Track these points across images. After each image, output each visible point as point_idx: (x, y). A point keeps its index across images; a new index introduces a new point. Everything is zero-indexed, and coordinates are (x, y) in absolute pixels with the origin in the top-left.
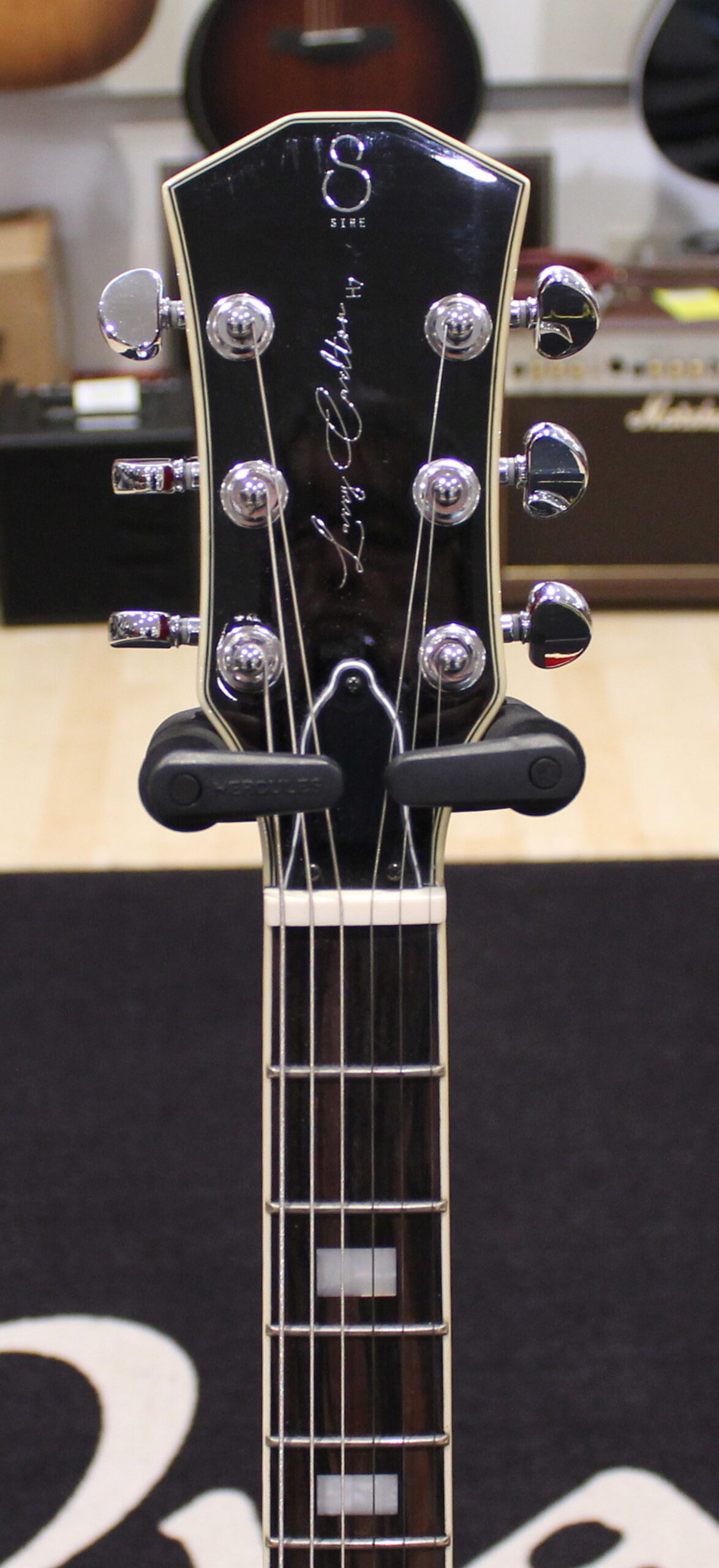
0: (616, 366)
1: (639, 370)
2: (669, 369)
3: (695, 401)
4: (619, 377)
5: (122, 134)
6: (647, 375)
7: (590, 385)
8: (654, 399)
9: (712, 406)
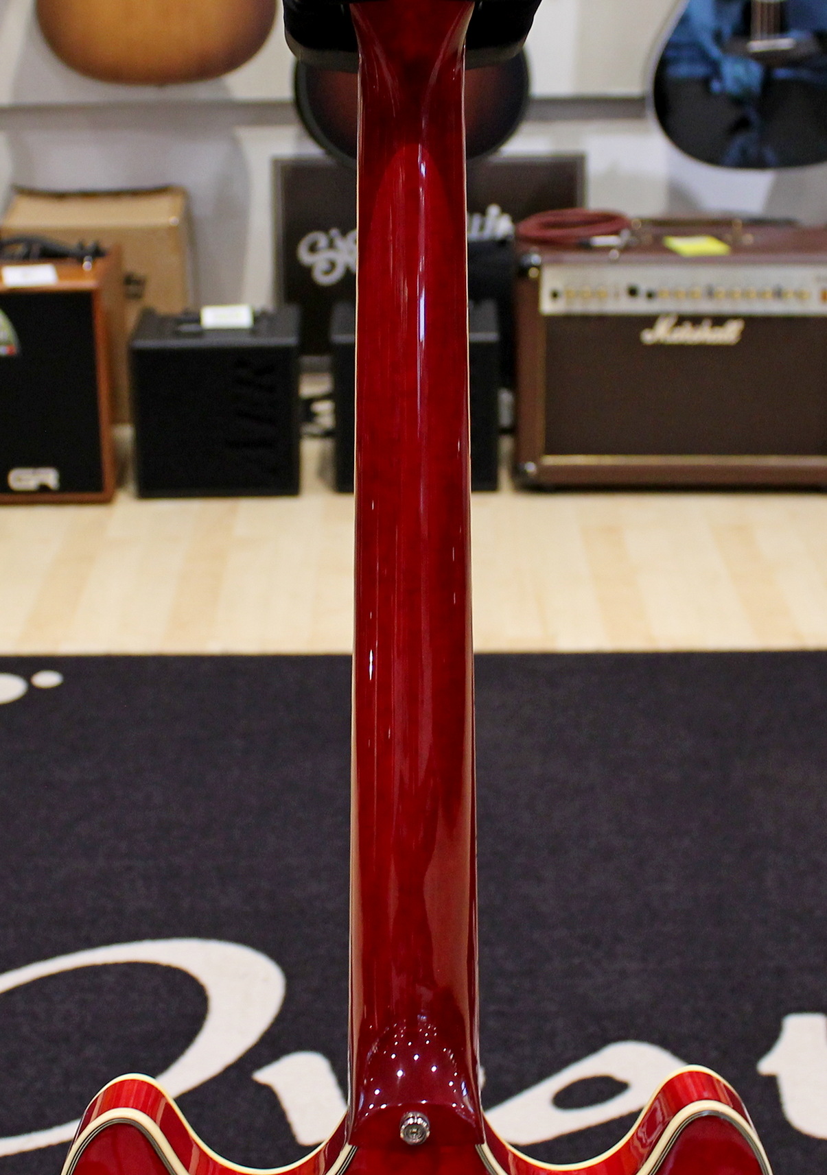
0: (633, 292)
1: (650, 295)
2: (674, 294)
3: (696, 320)
4: (634, 301)
5: (242, 133)
6: (656, 299)
7: (612, 306)
8: (662, 319)
9: (708, 323)
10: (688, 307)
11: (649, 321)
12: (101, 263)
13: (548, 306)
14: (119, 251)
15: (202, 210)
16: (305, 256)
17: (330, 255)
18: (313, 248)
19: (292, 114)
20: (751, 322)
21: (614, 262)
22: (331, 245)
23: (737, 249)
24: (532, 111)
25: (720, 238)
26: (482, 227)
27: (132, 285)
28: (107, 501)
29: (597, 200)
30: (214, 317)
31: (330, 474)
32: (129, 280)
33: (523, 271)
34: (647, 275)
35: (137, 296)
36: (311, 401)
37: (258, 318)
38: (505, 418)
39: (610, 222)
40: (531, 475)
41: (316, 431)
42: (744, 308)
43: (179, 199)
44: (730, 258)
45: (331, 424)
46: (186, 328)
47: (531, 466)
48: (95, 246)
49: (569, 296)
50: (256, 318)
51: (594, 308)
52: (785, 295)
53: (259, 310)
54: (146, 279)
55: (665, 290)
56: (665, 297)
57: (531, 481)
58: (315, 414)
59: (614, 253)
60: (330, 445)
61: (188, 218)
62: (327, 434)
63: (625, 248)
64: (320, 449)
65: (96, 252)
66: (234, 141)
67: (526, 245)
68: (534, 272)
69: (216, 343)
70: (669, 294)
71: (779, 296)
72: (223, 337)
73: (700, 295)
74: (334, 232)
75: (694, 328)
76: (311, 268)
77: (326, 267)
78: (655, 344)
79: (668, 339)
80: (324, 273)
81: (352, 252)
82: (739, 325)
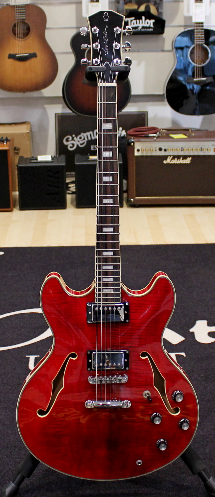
0: (160, 149)
1: (165, 150)
2: (172, 150)
3: (178, 157)
4: (161, 152)
5: (47, 106)
6: (167, 151)
7: (154, 154)
8: (169, 157)
9: (182, 158)
10: (176, 154)
11: (165, 157)
12: (8, 143)
13: (136, 154)
14: (13, 139)
15: (35, 129)
16: (65, 143)
17: (73, 142)
18: (67, 140)
19: (62, 100)
20: (193, 157)
21: (155, 141)
22: (73, 139)
23: (189, 137)
24: (132, 99)
25: (185, 135)
27: (16, 150)
28: (11, 211)
29: (151, 124)
30: (41, 158)
31: (75, 203)
32: (15, 149)
33: (129, 144)
34: (164, 145)
35: (17, 153)
36: (68, 184)
38: (125, 188)
39: (154, 130)
40: (132, 202)
41: (70, 192)
42: (192, 154)
43: (29, 126)
44: (188, 140)
45: (74, 190)
46: (33, 161)
47: (132, 200)
48: (7, 138)
49: (142, 151)
50: (52, 159)
51: (149, 154)
52: (203, 150)
53: (53, 156)
54: (20, 148)
55: (169, 149)
56: (169, 151)
57: (133, 204)
58: (70, 187)
59: (155, 138)
60: (74, 196)
61: (31, 131)
62: (73, 193)
63: (158, 137)
64: (72, 197)
65: (7, 140)
66: (44, 108)
67: (130, 137)
68: (132, 144)
69: (42, 165)
70: (170, 150)
71: (201, 150)
72: (44, 163)
73: (179, 150)
74: (74, 136)
75: (177, 159)
76: (67, 146)
77: (71, 145)
78: (167, 164)
79: (170, 163)
80: (71, 147)
81: (79, 141)
82: (191, 158)
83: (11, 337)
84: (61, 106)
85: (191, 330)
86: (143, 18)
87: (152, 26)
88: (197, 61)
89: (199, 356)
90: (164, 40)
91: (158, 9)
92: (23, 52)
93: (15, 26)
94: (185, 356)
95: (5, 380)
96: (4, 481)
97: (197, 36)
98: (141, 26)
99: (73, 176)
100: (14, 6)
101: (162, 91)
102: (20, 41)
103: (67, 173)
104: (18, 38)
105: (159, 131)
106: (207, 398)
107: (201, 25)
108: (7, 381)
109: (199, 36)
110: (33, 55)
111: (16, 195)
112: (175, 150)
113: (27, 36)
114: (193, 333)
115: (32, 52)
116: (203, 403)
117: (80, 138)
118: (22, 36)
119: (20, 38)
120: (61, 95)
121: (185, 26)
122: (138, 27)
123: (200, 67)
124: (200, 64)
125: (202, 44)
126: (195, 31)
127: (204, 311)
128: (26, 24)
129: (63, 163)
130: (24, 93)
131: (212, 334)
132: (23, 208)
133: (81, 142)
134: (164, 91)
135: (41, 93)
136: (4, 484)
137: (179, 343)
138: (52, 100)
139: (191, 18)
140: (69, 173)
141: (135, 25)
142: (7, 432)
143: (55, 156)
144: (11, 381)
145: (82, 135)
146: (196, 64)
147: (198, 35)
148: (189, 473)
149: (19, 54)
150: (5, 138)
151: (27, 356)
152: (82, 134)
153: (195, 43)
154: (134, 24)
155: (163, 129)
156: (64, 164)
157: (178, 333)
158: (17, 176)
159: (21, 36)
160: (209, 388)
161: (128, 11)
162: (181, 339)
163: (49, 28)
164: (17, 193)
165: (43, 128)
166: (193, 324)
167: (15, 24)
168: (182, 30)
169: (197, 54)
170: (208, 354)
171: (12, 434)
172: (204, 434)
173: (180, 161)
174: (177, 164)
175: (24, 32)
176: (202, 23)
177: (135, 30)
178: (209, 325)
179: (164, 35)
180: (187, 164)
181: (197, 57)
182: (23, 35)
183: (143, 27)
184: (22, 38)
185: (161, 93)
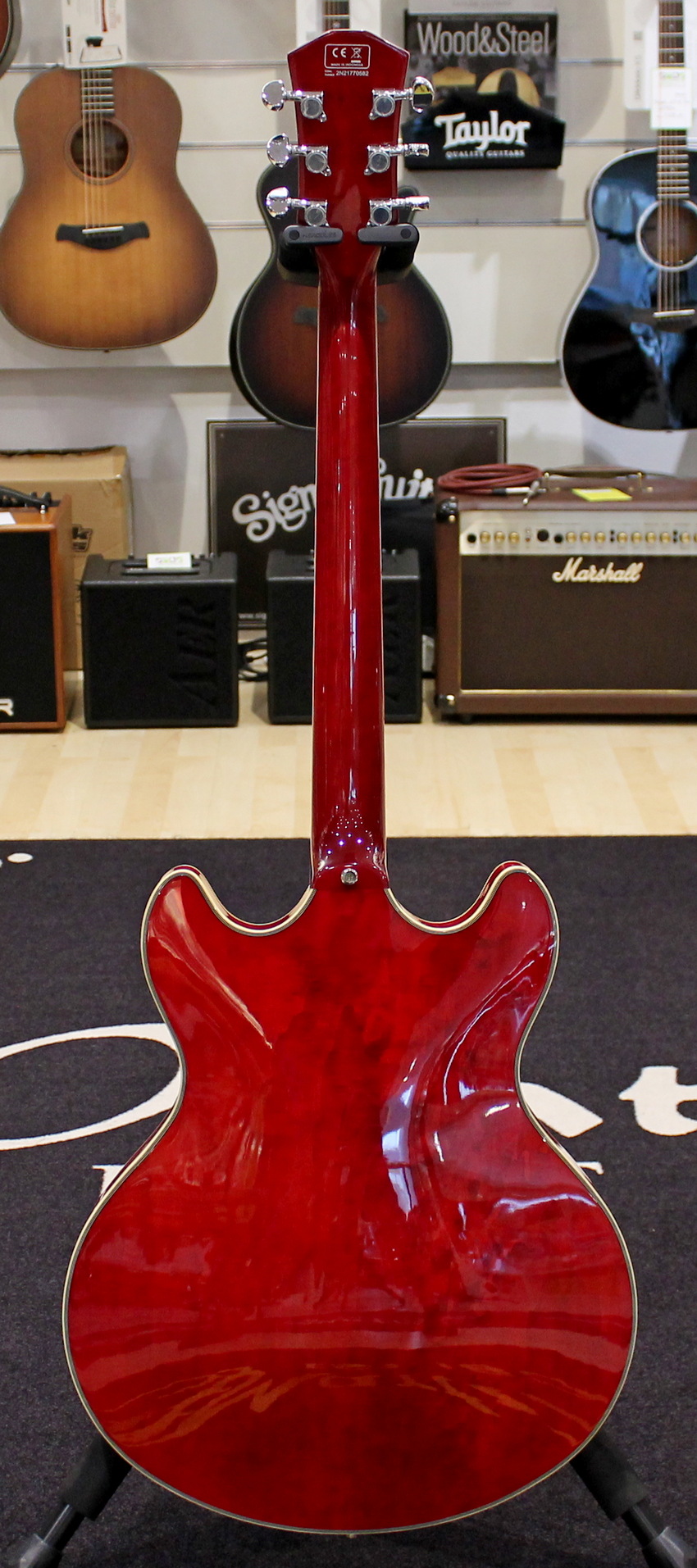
0: (543, 536)
1: (559, 540)
2: (578, 539)
3: (600, 562)
4: (544, 544)
5: (181, 399)
6: (564, 542)
7: (523, 550)
8: (571, 560)
9: (611, 565)
10: (593, 551)
11: (559, 562)
12: (52, 510)
13: (465, 549)
14: (68, 499)
15: (141, 472)
16: (239, 516)
17: (263, 515)
18: (245, 510)
19: (230, 379)
20: (649, 561)
21: (525, 508)
22: (263, 506)
23: (637, 497)
25: (623, 490)
26: (407, 489)
27: (80, 535)
28: (59, 730)
29: (515, 456)
30: (155, 562)
31: (265, 709)
32: (75, 532)
33: (443, 517)
34: (556, 521)
35: (82, 547)
36: (244, 647)
37: (195, 563)
38: (427, 663)
39: (526, 474)
40: (451, 707)
41: (252, 675)
42: (644, 551)
43: (122, 459)
44: (631, 506)
45: (265, 669)
46: (132, 570)
47: (451, 698)
48: (49, 495)
49: (484, 540)
50: (195, 564)
51: (506, 551)
52: (681, 538)
53: (197, 557)
54: (91, 532)
55: (571, 534)
56: (571, 541)
57: (451, 712)
58: (251, 659)
59: (526, 501)
60: (264, 685)
61: (128, 475)
62: (260, 677)
63: (535, 497)
64: (256, 688)
65: (49, 502)
66: (172, 405)
67: (444, 495)
68: (452, 518)
69: (161, 581)
70: (574, 538)
71: (675, 540)
72: (167, 577)
73: (604, 539)
74: (266, 495)
75: (598, 569)
76: (245, 527)
77: (259, 526)
78: (563, 582)
79: (574, 579)
80: (257, 532)
81: (283, 514)
82: (641, 565)
83: (47, 1109)
84: (225, 397)
85: (624, 1096)
86: (494, 115)
87: (521, 141)
88: (666, 255)
89: (647, 1172)
90: (560, 186)
91: (540, 88)
92: (106, 222)
93: (79, 135)
94: (600, 1171)
95: (24, 1238)
96: (10, 1534)
97: (666, 173)
98: (485, 140)
99: (260, 625)
100: (77, 73)
101: (550, 350)
102: (95, 184)
103: (242, 616)
104: (89, 174)
105: (540, 476)
106: (665, 1298)
107: (677, 137)
108: (31, 1239)
109: (671, 173)
110: (138, 232)
111: (77, 682)
112: (589, 539)
113: (118, 170)
114: (630, 1104)
115: (134, 220)
116: (653, 1313)
117: (288, 502)
118: (104, 171)
119: (95, 176)
120: (225, 361)
121: (629, 144)
122: (478, 144)
123: (675, 274)
124: (675, 265)
125: (681, 200)
126: (660, 157)
127: (669, 1039)
128: (117, 130)
129: (228, 577)
130: (107, 351)
131: (691, 1109)
132: (96, 721)
133: (291, 516)
134: (557, 354)
135: (163, 355)
136: (9, 1545)
137: (582, 1134)
138: (197, 378)
139: (645, 116)
140: (250, 616)
141: (468, 139)
142: (25, 1391)
143: (202, 557)
144: (41, 1240)
145: (294, 493)
146: (663, 263)
147: (668, 170)
148: (600, 1520)
149: (91, 227)
150: (42, 495)
151: (95, 1167)
152: (294, 488)
153: (660, 195)
154: (463, 134)
155: (551, 473)
156: (232, 581)
157: (581, 1104)
158: (79, 620)
159: (98, 170)
160: (673, 1268)
161: (445, 93)
162: (591, 1120)
163: (188, 147)
164: (80, 675)
165: (168, 470)
166: (631, 1078)
167: (81, 129)
168: (619, 154)
169: (666, 233)
170: (674, 1166)
171: (41, 1398)
172: (653, 1404)
173: (604, 573)
174: (595, 584)
175: (109, 156)
176: (683, 132)
177: (467, 155)
178: (683, 1079)
179: (562, 172)
180: (630, 583)
181: (666, 242)
182: (107, 167)
183: (493, 146)
184: (101, 176)
185: (552, 360)
